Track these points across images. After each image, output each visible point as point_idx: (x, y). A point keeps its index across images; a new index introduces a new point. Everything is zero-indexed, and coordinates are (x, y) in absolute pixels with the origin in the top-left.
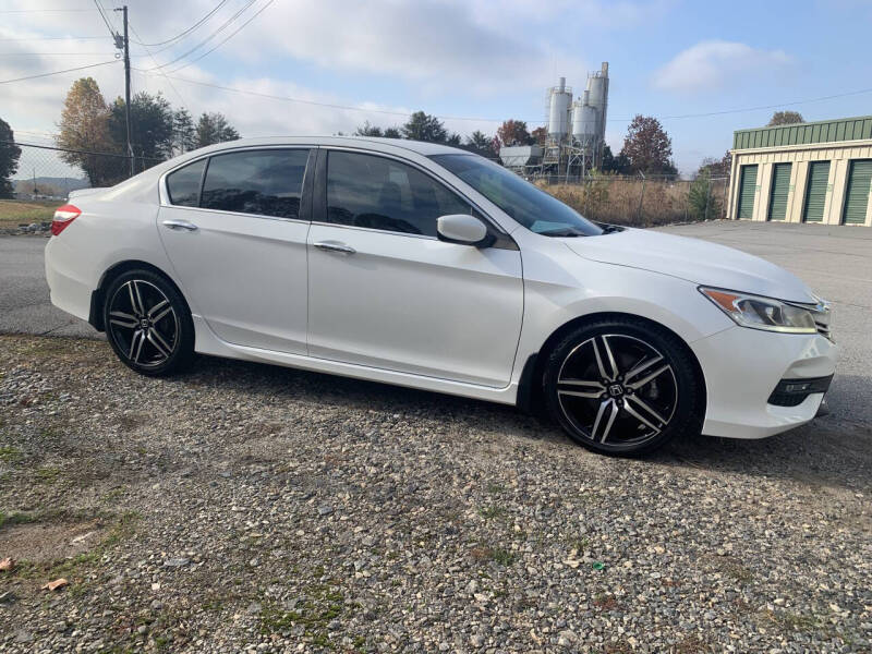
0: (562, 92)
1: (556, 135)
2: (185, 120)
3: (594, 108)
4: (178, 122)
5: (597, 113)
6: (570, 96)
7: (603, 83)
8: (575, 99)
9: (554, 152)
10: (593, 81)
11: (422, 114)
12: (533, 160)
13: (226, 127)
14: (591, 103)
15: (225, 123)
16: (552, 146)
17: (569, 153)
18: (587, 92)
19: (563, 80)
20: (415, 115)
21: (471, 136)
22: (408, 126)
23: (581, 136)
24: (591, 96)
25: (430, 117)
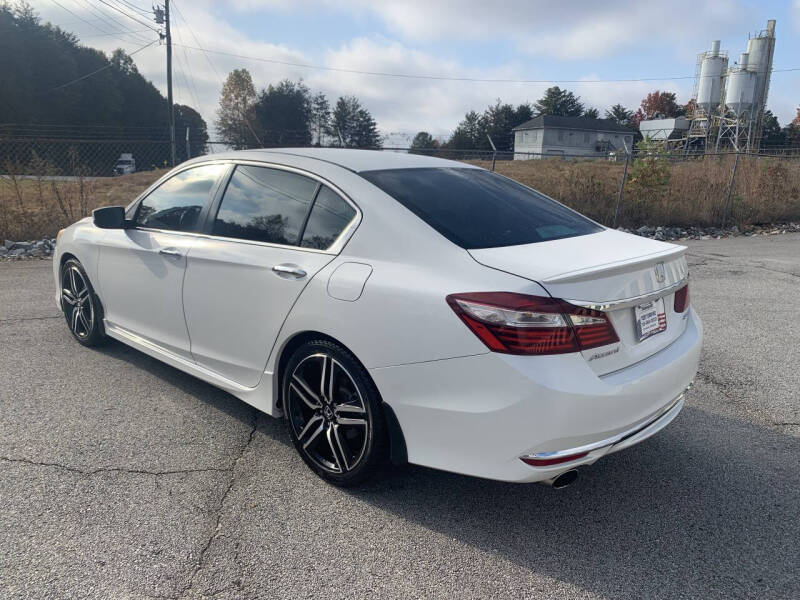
0: (716, 57)
1: (705, 105)
2: (323, 104)
3: (752, 73)
4: (317, 106)
5: (758, 79)
6: (725, 61)
7: (768, 44)
8: (730, 64)
9: (702, 124)
10: (755, 42)
11: (557, 88)
12: (677, 133)
13: (359, 110)
14: (750, 68)
15: (358, 106)
16: (700, 118)
17: (719, 124)
18: (747, 55)
19: (718, 44)
20: (550, 90)
21: (611, 110)
22: (541, 102)
23: (735, 105)
24: (751, 60)
25: (565, 91)
